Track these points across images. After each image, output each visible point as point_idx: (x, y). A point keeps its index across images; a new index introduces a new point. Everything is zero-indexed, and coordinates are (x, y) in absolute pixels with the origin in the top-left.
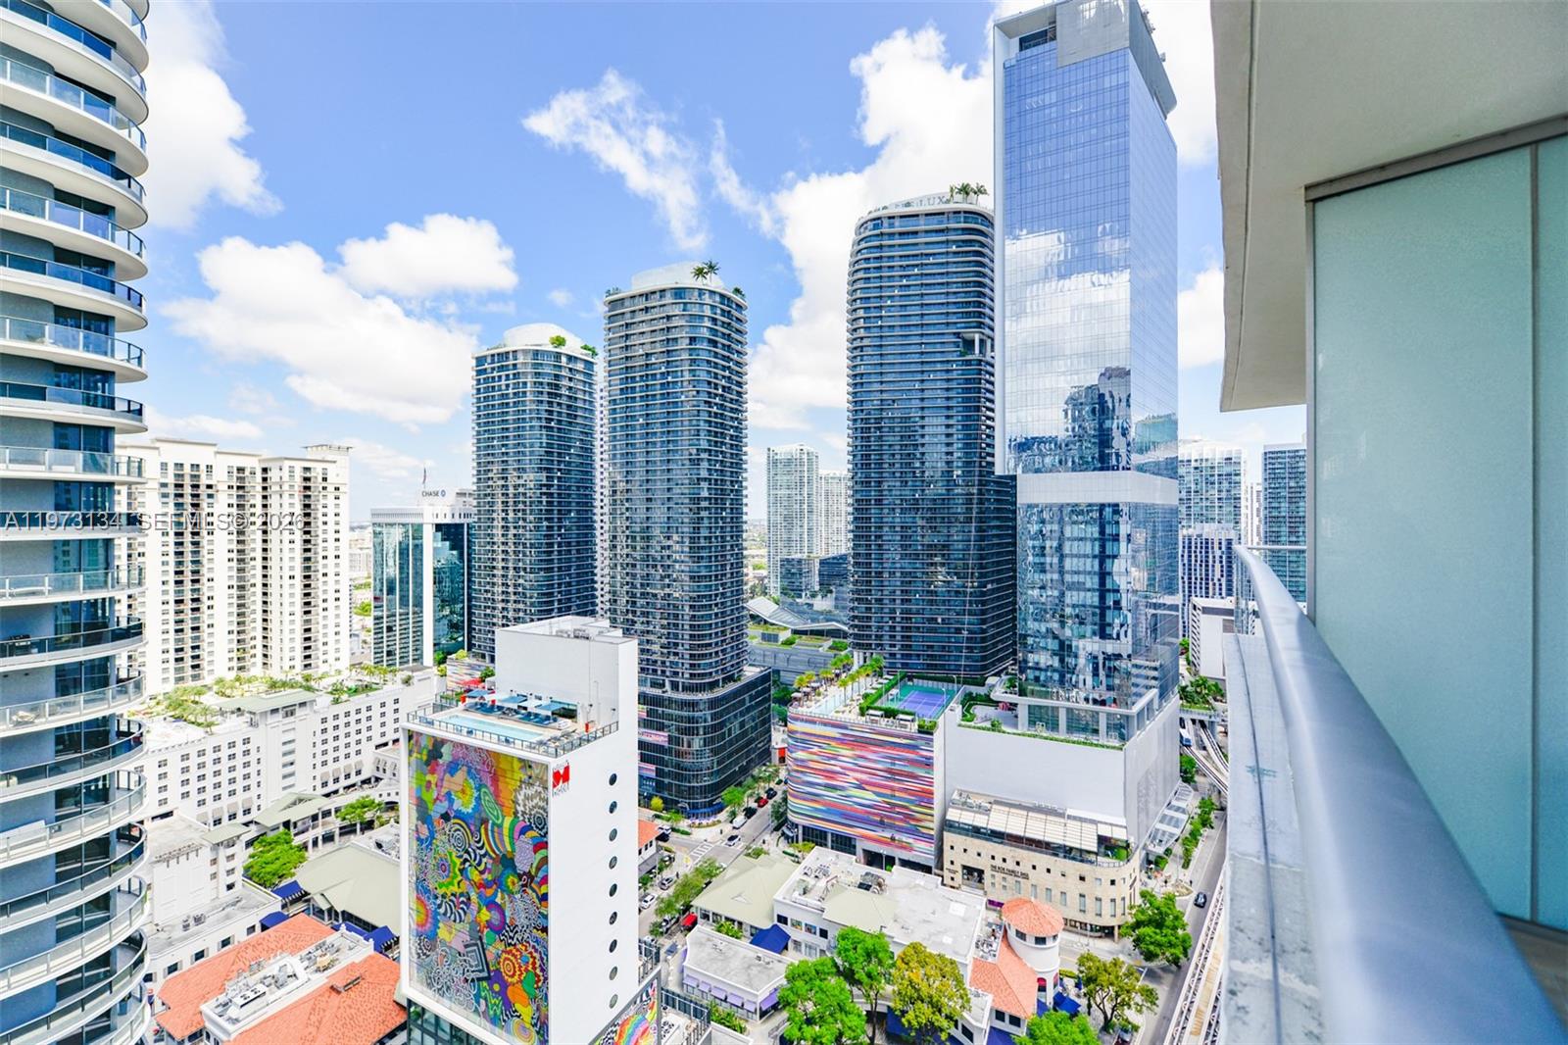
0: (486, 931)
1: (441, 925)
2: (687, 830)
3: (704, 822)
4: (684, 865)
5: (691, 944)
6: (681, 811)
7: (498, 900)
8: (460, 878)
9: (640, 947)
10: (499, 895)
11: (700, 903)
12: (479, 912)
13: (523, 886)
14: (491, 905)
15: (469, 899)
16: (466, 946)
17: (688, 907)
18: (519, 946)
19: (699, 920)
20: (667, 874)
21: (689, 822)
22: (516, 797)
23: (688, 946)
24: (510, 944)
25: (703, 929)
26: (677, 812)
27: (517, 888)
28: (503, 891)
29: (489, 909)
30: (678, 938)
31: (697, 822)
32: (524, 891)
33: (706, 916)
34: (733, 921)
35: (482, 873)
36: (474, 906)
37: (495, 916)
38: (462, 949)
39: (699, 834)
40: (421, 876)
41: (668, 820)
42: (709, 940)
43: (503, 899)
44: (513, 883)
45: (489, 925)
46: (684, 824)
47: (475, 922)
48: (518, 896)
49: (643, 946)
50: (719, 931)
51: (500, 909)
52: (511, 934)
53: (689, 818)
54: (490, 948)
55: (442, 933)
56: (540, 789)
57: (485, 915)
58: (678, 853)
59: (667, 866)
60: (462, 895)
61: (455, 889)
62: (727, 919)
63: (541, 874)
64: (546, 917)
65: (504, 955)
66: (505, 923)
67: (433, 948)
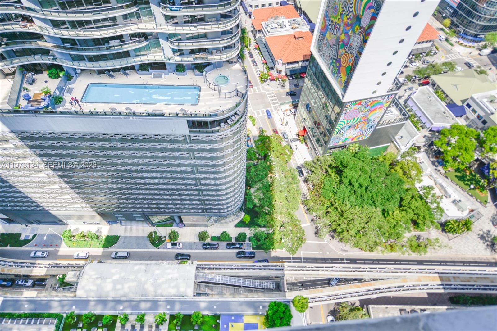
0: (341, 43)
1: (328, 32)
2: (453, 42)
3: (465, 43)
4: (439, 59)
5: (419, 91)
6: (457, 33)
7: (349, 33)
9: (395, 80)
10: (351, 31)
11: (435, 78)
12: (341, 34)
13: (360, 32)
14: (346, 34)
16: (333, 45)
17: (428, 77)
18: (350, 55)
19: (430, 84)
20: (428, 58)
21: (457, 40)
23: (417, 92)
24: (347, 52)
25: (428, 88)
26: (455, 32)
27: (358, 32)
28: (352, 31)
29: (345, 35)
30: (415, 86)
31: (461, 42)
32: (360, 35)
33: (434, 85)
34: (444, 93)
36: (341, 31)
37: (346, 39)
38: (332, 45)
39: (458, 49)
40: (327, 10)
41: (447, 34)
42: (428, 94)
43: (351, 33)
45: (343, 41)
46: (454, 39)
47: (338, 38)
48: (357, 35)
49: (397, 81)
50: (435, 94)
51: (349, 37)
52: (349, 49)
53: (458, 37)
54: (340, 49)
55: (328, 35)
57: (343, 37)
58: (441, 52)
59: (431, 55)
60: (337, 25)
62: (442, 91)
63: (368, 31)
64: (363, 49)
65: (344, 55)
66: (348, 44)
67: (323, 40)
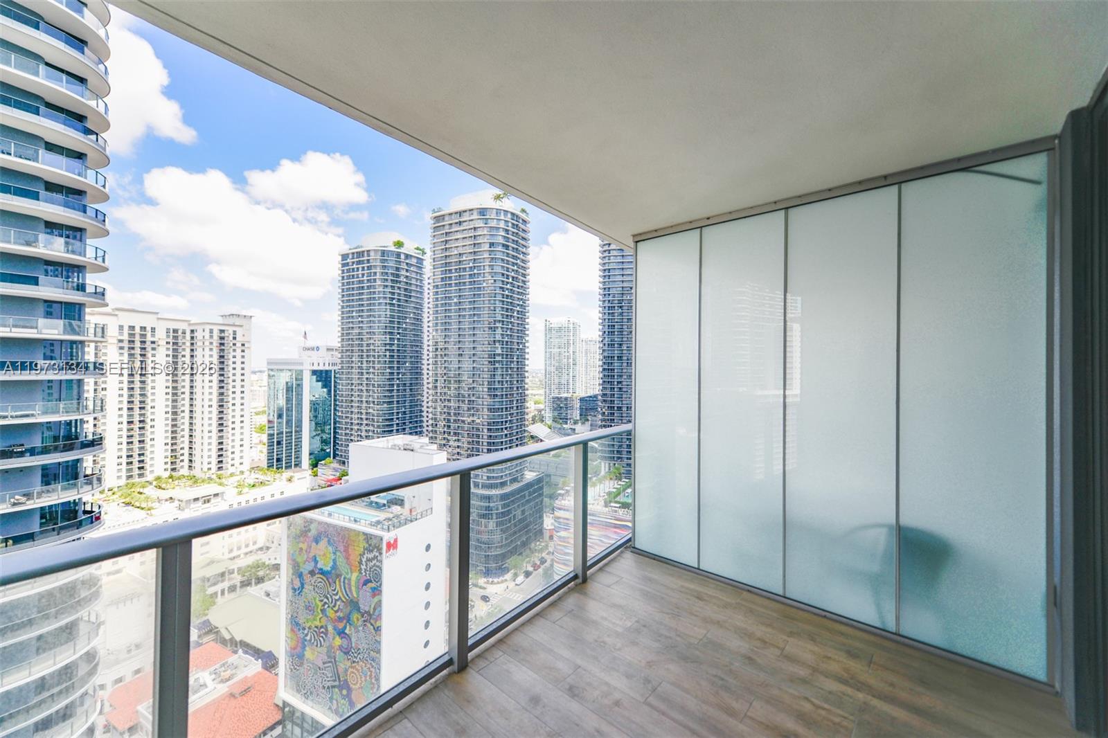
0: (338, 652)
1: (307, 648)
2: (484, 585)
6: (480, 572)
7: (347, 631)
8: (321, 615)
10: (348, 627)
12: (333, 639)
13: (364, 621)
14: (342, 634)
15: (327, 630)
16: (324, 663)
18: (361, 663)
21: (485, 580)
22: (361, 560)
24: (354, 662)
26: (477, 573)
27: (360, 623)
28: (350, 625)
29: (340, 637)
31: (491, 580)
32: (365, 625)
35: (336, 612)
36: (330, 635)
37: (345, 643)
38: (321, 665)
39: (492, 589)
40: (295, 615)
43: (350, 630)
44: (358, 620)
45: (340, 647)
46: (481, 581)
47: (331, 646)
48: (360, 628)
51: (348, 637)
52: (356, 655)
53: (485, 577)
54: (341, 664)
55: (308, 654)
56: (377, 554)
57: (338, 641)
58: (477, 602)
60: (322, 627)
61: (317, 623)
63: (377, 613)
64: (379, 643)
65: (350, 670)
66: (352, 647)
67: (301, 664)
